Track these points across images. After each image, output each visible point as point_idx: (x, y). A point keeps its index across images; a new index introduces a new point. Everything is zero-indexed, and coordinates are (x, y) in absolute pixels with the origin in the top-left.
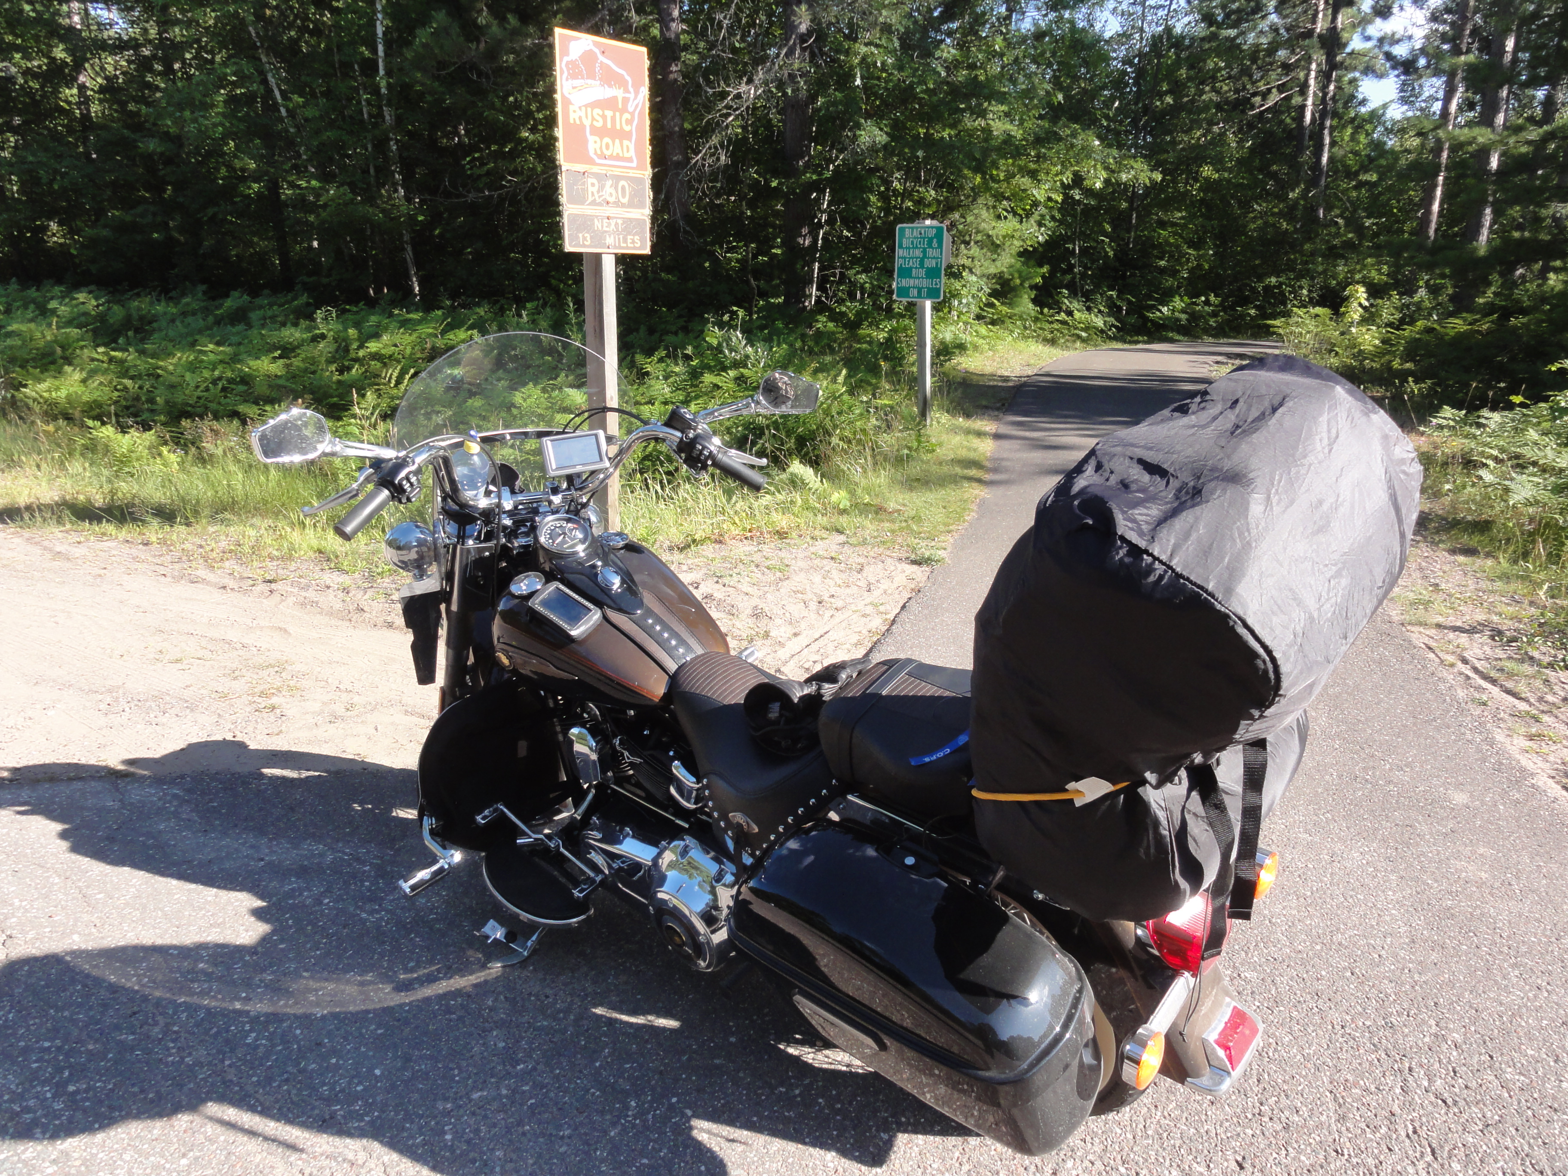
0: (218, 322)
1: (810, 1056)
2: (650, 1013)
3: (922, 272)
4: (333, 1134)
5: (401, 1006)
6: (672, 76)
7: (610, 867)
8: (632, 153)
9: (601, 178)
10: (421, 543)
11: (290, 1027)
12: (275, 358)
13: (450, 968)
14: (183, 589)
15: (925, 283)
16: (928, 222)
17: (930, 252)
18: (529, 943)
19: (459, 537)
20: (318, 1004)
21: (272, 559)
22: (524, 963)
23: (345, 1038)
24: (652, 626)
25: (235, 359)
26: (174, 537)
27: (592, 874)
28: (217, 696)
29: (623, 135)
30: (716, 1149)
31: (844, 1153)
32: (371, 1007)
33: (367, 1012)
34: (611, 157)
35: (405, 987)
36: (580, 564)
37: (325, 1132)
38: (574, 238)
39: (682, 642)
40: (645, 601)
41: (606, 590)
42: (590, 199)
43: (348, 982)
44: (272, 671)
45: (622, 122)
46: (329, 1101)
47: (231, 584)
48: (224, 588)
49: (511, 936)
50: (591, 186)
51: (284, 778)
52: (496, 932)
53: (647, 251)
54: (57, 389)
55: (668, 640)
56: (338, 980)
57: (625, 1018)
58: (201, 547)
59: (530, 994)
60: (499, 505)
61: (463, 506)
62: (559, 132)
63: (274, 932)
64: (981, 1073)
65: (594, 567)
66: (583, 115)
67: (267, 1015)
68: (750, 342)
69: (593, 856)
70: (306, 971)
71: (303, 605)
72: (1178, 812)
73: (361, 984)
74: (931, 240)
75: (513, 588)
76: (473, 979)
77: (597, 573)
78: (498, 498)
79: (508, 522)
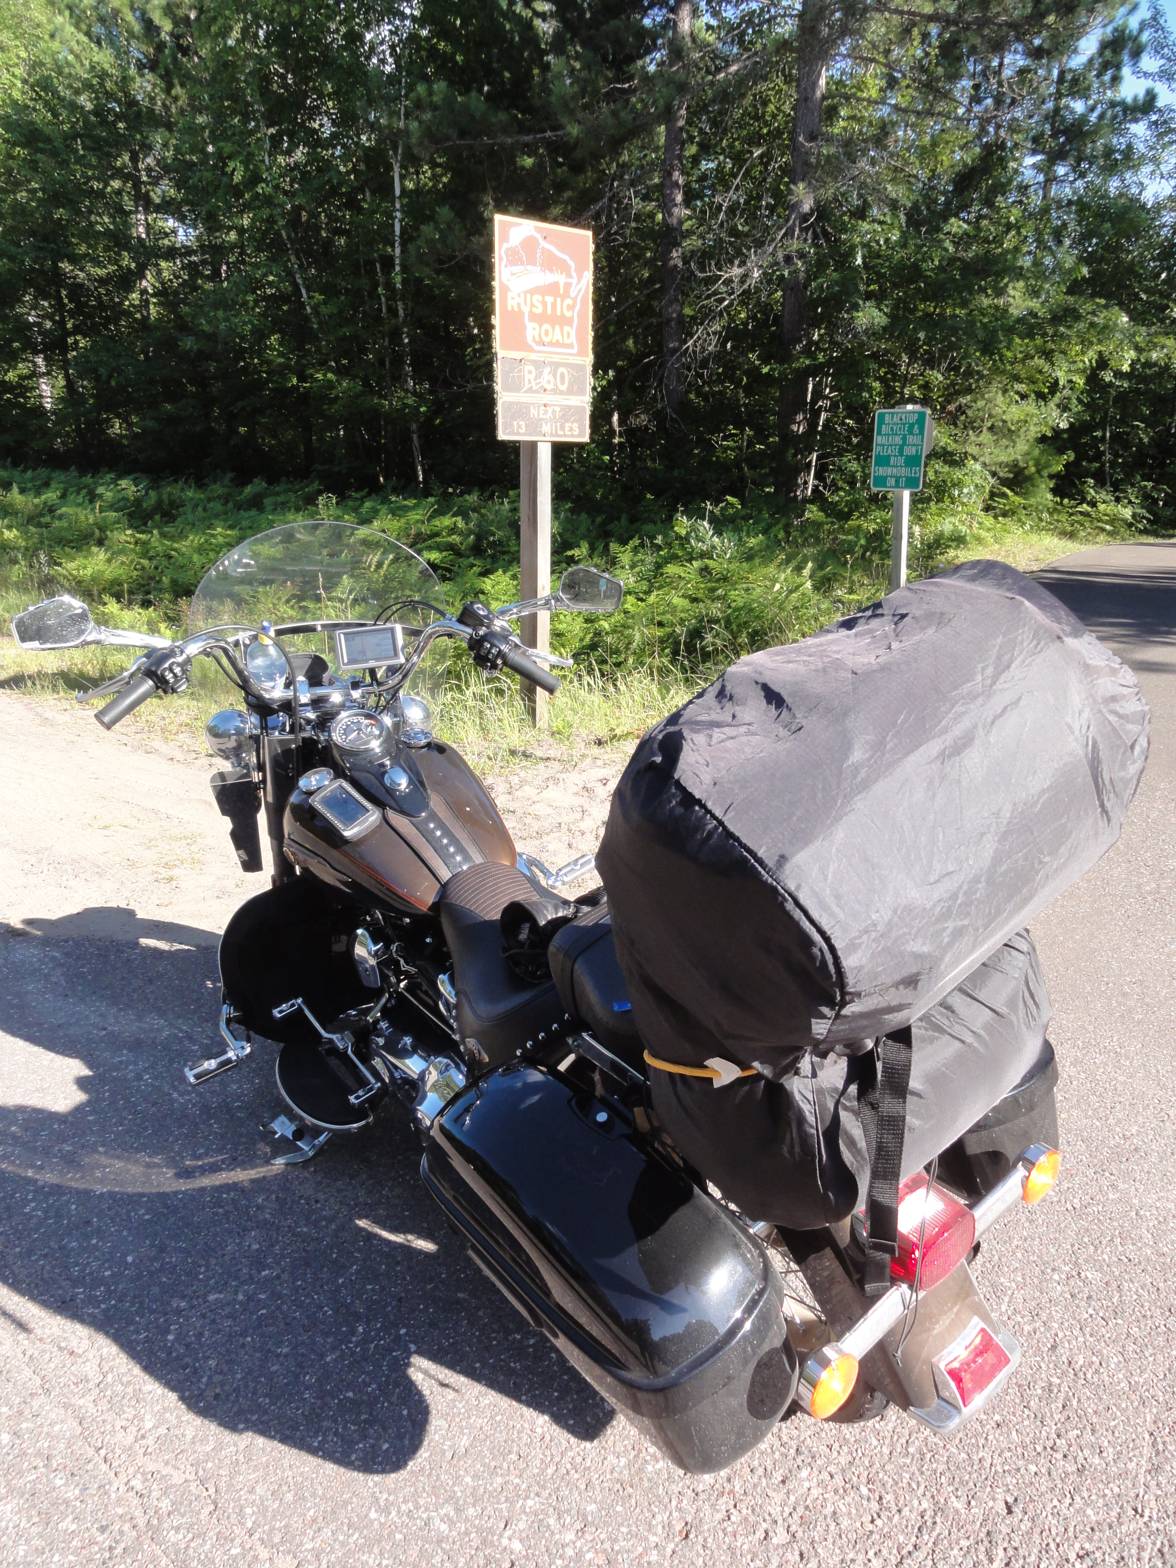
2: (411, 1232)
3: (901, 460)
4: (66, 1317)
5: (176, 1193)
6: (672, 262)
8: (573, 339)
9: (539, 365)
10: (240, 731)
11: (69, 1201)
13: (235, 1159)
14: (140, 758)
15: (904, 472)
16: (910, 407)
17: (911, 439)
18: (316, 1144)
19: (262, 728)
20: (101, 1181)
22: (306, 1163)
23: (112, 1220)
24: (433, 831)
27: (373, 1081)
28: (125, 863)
29: (564, 321)
30: (426, 1392)
31: (558, 1419)
32: (147, 1190)
33: (142, 1195)
34: (551, 344)
35: (187, 1174)
36: (371, 762)
37: (60, 1314)
38: (507, 427)
39: (461, 850)
40: (432, 804)
41: (392, 791)
42: (527, 386)
43: (136, 1161)
45: (563, 308)
46: (76, 1282)
47: (178, 755)
48: (172, 759)
49: (298, 1134)
50: (529, 373)
51: (156, 950)
52: (283, 1127)
53: (585, 438)
54: (85, 568)
55: (446, 847)
56: (128, 1160)
57: (385, 1234)
59: (301, 1197)
60: (296, 697)
62: (496, 320)
63: (89, 1102)
64: (624, 1373)
65: (382, 765)
66: (521, 300)
67: (52, 1186)
68: (718, 532)
69: (377, 1062)
70: (103, 1145)
72: (831, 1106)
73: (148, 1166)
74: (911, 426)
75: (302, 783)
76: (253, 1173)
77: (385, 772)
78: (295, 691)
79: (312, 715)
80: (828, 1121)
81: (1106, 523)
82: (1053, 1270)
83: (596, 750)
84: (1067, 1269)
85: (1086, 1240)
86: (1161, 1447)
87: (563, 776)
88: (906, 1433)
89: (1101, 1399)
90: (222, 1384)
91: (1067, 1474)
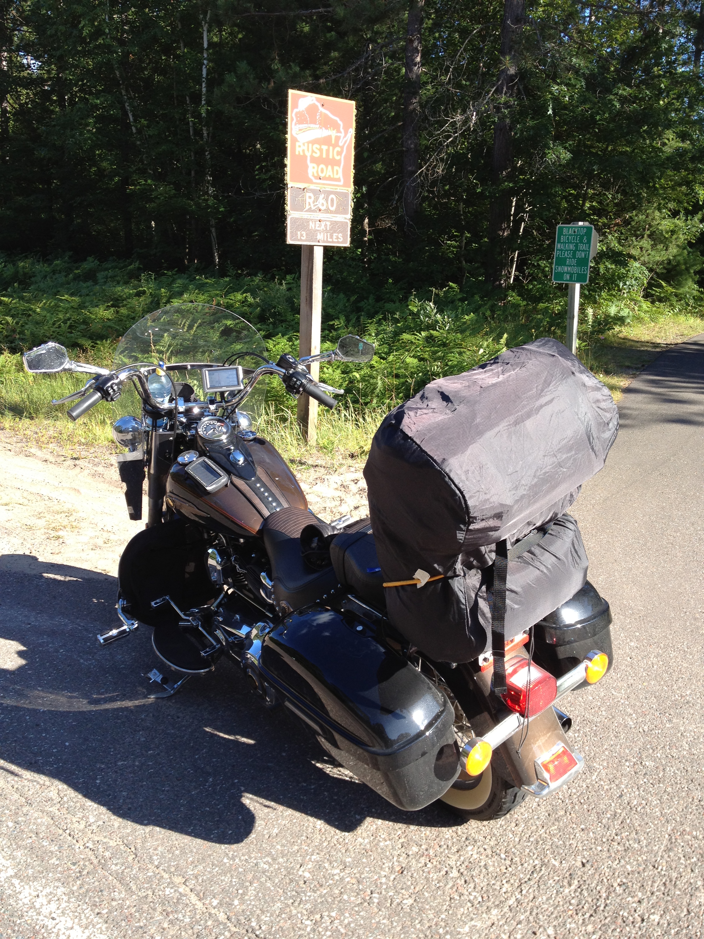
0: (76, 278)
1: (329, 769)
2: (238, 735)
3: (574, 262)
4: (34, 771)
5: (90, 712)
6: (411, 107)
7: (227, 640)
8: (340, 175)
9: (317, 193)
10: (135, 430)
11: (24, 714)
12: (108, 306)
13: (125, 695)
14: (22, 460)
15: (576, 270)
16: (581, 223)
17: (581, 247)
18: (176, 686)
19: (153, 427)
20: (42, 705)
21: (80, 444)
22: (170, 698)
23: (53, 724)
24: (259, 488)
25: (82, 306)
26: (20, 426)
27: (215, 644)
28: (24, 527)
29: (335, 163)
30: (252, 809)
31: (329, 822)
32: (72, 710)
33: (70, 712)
34: (325, 178)
35: (96, 702)
36: (221, 447)
37: (30, 770)
38: (293, 235)
39: (275, 499)
40: (258, 473)
41: (234, 464)
42: (307, 207)
43: (63, 695)
44: (63, 515)
45: (333, 154)
46: (36, 754)
48: (46, 461)
49: (165, 680)
50: (309, 198)
51: (55, 580)
52: (155, 676)
53: (348, 244)
55: (267, 498)
56: (57, 694)
57: (222, 735)
58: (36, 433)
59: (168, 715)
60: (176, 408)
61: (155, 407)
62: (288, 161)
63: (26, 665)
65: (229, 449)
66: (305, 148)
67: (12, 707)
68: (440, 311)
69: (218, 633)
70: (40, 687)
71: (94, 475)
72: (474, 596)
73: (71, 697)
74: (582, 237)
75: (180, 459)
76: (137, 703)
77: (230, 454)
78: (176, 404)
79: (184, 420)
80: (472, 603)
83: (350, 461)
87: (328, 477)
88: (530, 832)
89: (643, 819)
90: (132, 803)
91: (618, 851)
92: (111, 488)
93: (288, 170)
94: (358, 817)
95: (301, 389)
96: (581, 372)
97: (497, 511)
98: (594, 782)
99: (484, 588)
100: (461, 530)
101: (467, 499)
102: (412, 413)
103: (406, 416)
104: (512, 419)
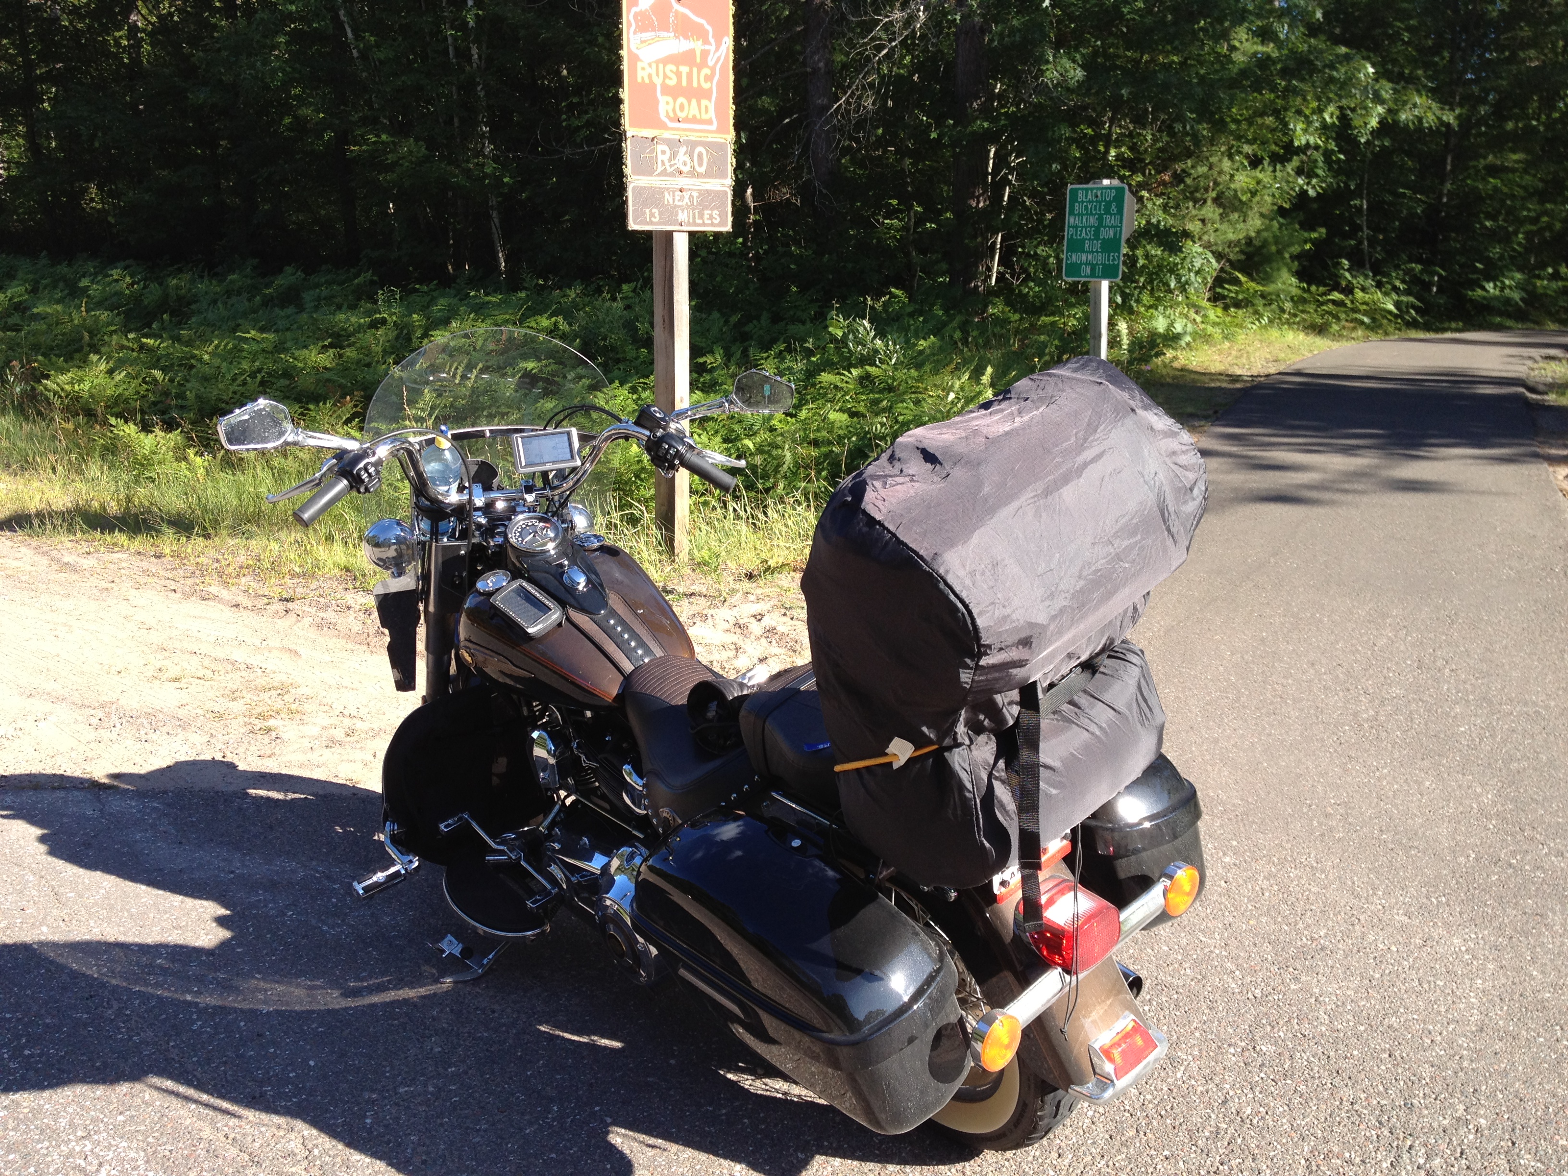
0: (267, 302)
1: (748, 1082)
2: (595, 1034)
3: (1097, 245)
4: (259, 1110)
5: (346, 1009)
7: (568, 881)
9: (674, 145)
10: (400, 541)
11: (236, 1018)
12: (324, 347)
13: (402, 980)
14: (195, 607)
15: (1100, 258)
16: (1106, 182)
17: (1109, 220)
18: (485, 962)
19: (432, 534)
20: (265, 1002)
21: (293, 575)
22: (476, 981)
23: (286, 1033)
24: (614, 628)
25: (280, 348)
26: (189, 550)
27: (549, 887)
28: (210, 715)
29: (701, 94)
30: (627, 1151)
32: (316, 1007)
33: (313, 1012)
34: (687, 120)
35: (355, 993)
36: (547, 562)
38: (640, 214)
39: (642, 644)
40: (610, 602)
41: (571, 590)
42: (660, 169)
43: (298, 986)
44: (274, 693)
45: (700, 79)
46: (260, 1083)
47: (245, 601)
48: (237, 606)
49: (467, 952)
50: (662, 152)
51: (268, 799)
52: (450, 946)
53: (728, 228)
54: (81, 381)
55: (628, 642)
56: (288, 983)
58: (217, 561)
59: (477, 1008)
60: (470, 501)
61: (435, 501)
62: (625, 94)
63: (232, 939)
65: (561, 566)
66: (653, 71)
67: (214, 1007)
68: (881, 333)
69: (554, 869)
70: (259, 973)
71: (320, 626)
72: (985, 777)
73: (310, 988)
74: (1108, 204)
75: (480, 585)
76: (423, 991)
77: (564, 572)
78: (470, 494)
79: (483, 520)
80: (984, 789)
81: (1365, 313)
82: (1229, 1045)
83: (746, 585)
84: (1243, 1044)
85: (1264, 1021)
86: (1314, 1168)
87: (710, 612)
88: (1082, 1166)
89: (1263, 1137)
90: (428, 1153)
92: (350, 646)
93: (625, 108)
94: (801, 1156)
95: (677, 462)
96: (1146, 408)
97: (1023, 635)
98: (1180, 1083)
99: (1001, 764)
100: (967, 667)
101: (975, 615)
102: (877, 484)
103: (869, 489)
104: (1040, 486)
